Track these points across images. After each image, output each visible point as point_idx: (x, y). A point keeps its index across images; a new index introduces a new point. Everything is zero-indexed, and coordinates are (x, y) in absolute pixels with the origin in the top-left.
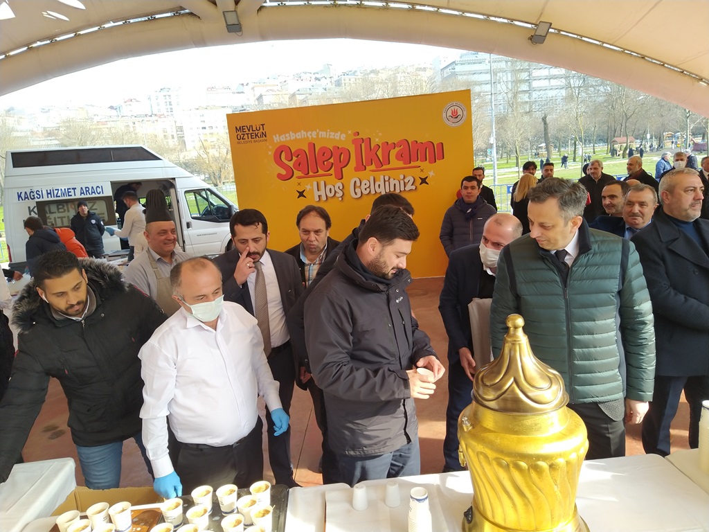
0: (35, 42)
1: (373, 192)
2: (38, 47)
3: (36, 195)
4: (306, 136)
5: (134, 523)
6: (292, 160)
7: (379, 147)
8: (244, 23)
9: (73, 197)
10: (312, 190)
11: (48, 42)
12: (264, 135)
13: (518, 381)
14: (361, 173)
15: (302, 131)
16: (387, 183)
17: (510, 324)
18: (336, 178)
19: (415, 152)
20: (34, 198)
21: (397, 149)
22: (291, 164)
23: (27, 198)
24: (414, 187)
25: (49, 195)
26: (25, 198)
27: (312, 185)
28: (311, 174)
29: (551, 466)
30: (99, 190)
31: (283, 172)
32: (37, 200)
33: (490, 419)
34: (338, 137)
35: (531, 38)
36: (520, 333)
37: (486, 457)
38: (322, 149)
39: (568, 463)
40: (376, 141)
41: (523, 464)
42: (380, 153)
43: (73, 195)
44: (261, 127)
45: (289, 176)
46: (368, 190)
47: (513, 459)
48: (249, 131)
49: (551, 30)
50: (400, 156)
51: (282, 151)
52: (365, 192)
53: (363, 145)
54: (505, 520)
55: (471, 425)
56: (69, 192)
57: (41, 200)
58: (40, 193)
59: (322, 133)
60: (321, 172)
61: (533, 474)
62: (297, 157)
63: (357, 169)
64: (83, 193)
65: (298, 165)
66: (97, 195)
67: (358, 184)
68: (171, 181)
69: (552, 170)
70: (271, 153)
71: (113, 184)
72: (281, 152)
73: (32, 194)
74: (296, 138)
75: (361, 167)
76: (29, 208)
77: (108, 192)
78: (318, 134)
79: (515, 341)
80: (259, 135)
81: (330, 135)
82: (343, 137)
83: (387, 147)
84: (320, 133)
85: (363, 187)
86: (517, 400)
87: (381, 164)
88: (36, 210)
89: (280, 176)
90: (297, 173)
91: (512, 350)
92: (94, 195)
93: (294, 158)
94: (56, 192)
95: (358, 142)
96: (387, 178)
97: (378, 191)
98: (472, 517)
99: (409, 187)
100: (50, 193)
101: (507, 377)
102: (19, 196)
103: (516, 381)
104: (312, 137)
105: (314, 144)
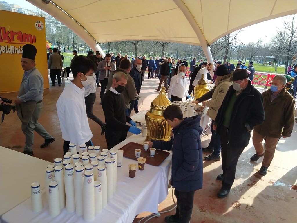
1: (7, 52)
7: (9, 33)
19: (25, 38)
40: (8, 29)
52: (3, 52)
85: (2, 49)
87: (10, 40)
96: (13, 47)
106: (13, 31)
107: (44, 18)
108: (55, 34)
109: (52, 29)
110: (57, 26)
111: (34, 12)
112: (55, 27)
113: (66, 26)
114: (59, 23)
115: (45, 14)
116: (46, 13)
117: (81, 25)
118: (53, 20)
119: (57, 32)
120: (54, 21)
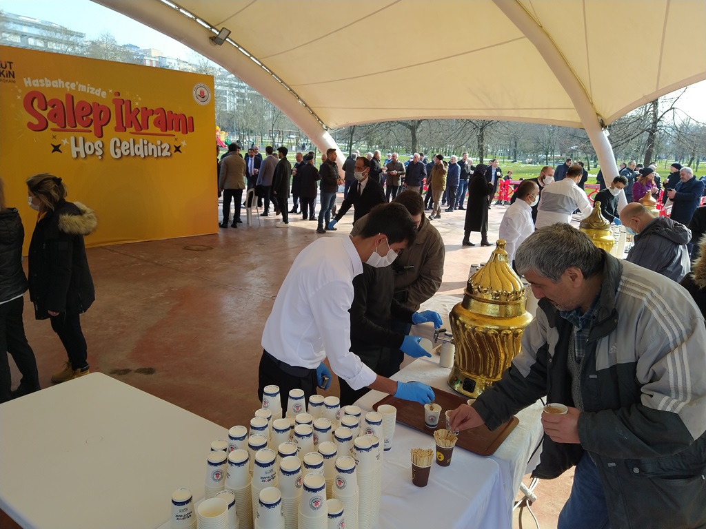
1: (132, 154)
4: (63, 87)
6: (46, 109)
7: (139, 111)
10: (69, 146)
12: (12, 75)
14: (121, 134)
15: (59, 80)
16: (146, 147)
18: (96, 135)
19: (170, 122)
22: (45, 114)
24: (169, 154)
27: (69, 140)
28: (68, 127)
31: (35, 122)
34: (99, 94)
38: (80, 103)
40: (136, 104)
42: (139, 117)
44: (8, 65)
45: (42, 127)
46: (128, 151)
50: (157, 123)
51: (34, 98)
52: (125, 153)
53: (123, 106)
59: (82, 86)
60: (79, 127)
62: (53, 107)
63: (117, 129)
65: (53, 116)
67: (118, 144)
70: (20, 98)
72: (32, 98)
74: (52, 86)
75: (121, 128)
78: (77, 87)
81: (90, 90)
82: (104, 94)
83: (147, 112)
85: (123, 148)
87: (141, 128)
89: (30, 125)
90: (52, 125)
93: (49, 108)
95: (118, 103)
96: (146, 142)
97: (138, 153)
99: (165, 153)
104: (70, 89)
105: (73, 97)
106: (146, 108)
107: (212, 77)
108: (234, 112)
109: (228, 101)
110: (239, 94)
111: (190, 65)
112: (234, 96)
113: (258, 94)
114: (244, 87)
115: (215, 68)
116: (217, 66)
117: (291, 90)
118: (230, 80)
119: (237, 107)
120: (233, 82)
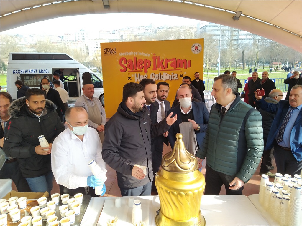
0: (24, 8)
1: (160, 79)
2: (25, 10)
3: (20, 72)
4: (133, 54)
5: (27, 205)
6: (126, 64)
7: (164, 60)
8: (111, 5)
9: (36, 74)
10: (134, 77)
11: (30, 8)
12: (115, 52)
13: (177, 160)
14: (155, 71)
15: (132, 52)
16: (166, 76)
17: (177, 137)
18: (145, 72)
19: (178, 64)
20: (20, 73)
21: (171, 62)
22: (126, 65)
23: (17, 72)
24: (177, 78)
25: (26, 72)
26: (16, 73)
27: (134, 75)
28: (134, 70)
29: (186, 194)
30: (47, 71)
31: (123, 68)
32: (21, 74)
33: (166, 174)
34: (147, 55)
35: (233, 18)
36: (181, 140)
37: (162, 189)
38: (139, 60)
39: (193, 194)
41: (175, 193)
42: (164, 63)
43: (36, 73)
44: (115, 49)
45: (125, 70)
46: (158, 78)
47: (172, 190)
48: (109, 50)
49: (242, 15)
50: (172, 65)
52: (157, 79)
53: (157, 59)
54: (169, 215)
55: (159, 176)
56: (34, 71)
57: (22, 74)
58: (22, 71)
59: (140, 53)
60: (138, 69)
61: (179, 197)
62: (129, 62)
63: (154, 69)
64: (40, 72)
65: (129, 66)
66: (46, 73)
67: (154, 76)
68: (77, 69)
69: (235, 74)
70: (118, 61)
71: (53, 69)
72: (122, 60)
73: (19, 71)
74: (129, 55)
75: (155, 68)
76: (17, 77)
77: (51, 72)
78: (138, 54)
79: (178, 144)
80: (113, 52)
81: (143, 54)
82: (149, 55)
83: (167, 61)
84: (139, 53)
85: (156, 77)
86: (175, 167)
87: (164, 68)
88: (20, 78)
89: (121, 70)
90: (128, 69)
91: (177, 147)
92: (44, 73)
93: (128, 63)
94: (29, 71)
95: (155, 58)
96: (166, 74)
97: (162, 79)
98: (159, 213)
99: (175, 78)
100: (27, 71)
101: (173, 158)
102: (14, 72)
103: (176, 160)
104: (136, 55)
105: (136, 58)
106: (167, 59)
